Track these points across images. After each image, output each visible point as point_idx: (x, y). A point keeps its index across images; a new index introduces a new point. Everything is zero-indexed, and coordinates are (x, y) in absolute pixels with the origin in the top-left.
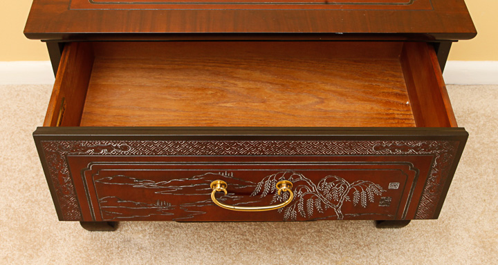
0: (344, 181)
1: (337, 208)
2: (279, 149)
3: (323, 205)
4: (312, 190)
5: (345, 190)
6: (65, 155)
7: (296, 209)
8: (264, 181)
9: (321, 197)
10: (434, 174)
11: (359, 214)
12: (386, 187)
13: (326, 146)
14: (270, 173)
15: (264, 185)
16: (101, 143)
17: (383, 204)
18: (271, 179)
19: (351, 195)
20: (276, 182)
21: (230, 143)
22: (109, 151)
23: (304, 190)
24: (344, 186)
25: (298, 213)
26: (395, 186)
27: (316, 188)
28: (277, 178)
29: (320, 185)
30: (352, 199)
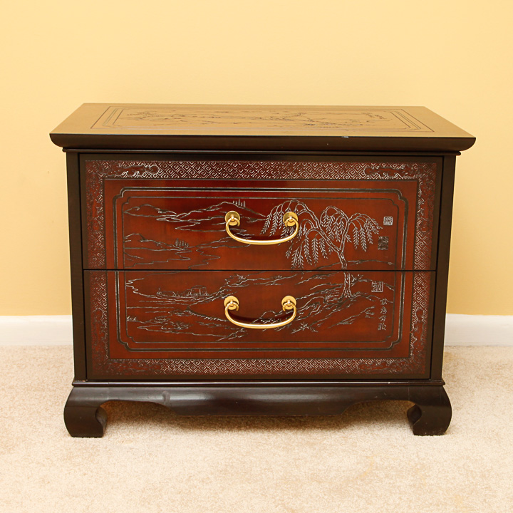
0: (343, 214)
1: (340, 252)
2: (285, 171)
3: (326, 248)
4: (315, 226)
5: (345, 225)
6: (103, 178)
7: (302, 254)
8: (273, 213)
9: (324, 236)
10: (422, 206)
11: (361, 260)
12: (381, 223)
13: (324, 168)
14: (278, 202)
15: (272, 218)
16: (136, 164)
17: (381, 247)
18: (279, 211)
19: (351, 233)
20: (283, 215)
21: (243, 164)
22: (141, 174)
23: (308, 226)
24: (344, 220)
25: (304, 259)
26: (388, 221)
27: (319, 224)
28: (284, 210)
29: (322, 220)
30: (352, 240)
